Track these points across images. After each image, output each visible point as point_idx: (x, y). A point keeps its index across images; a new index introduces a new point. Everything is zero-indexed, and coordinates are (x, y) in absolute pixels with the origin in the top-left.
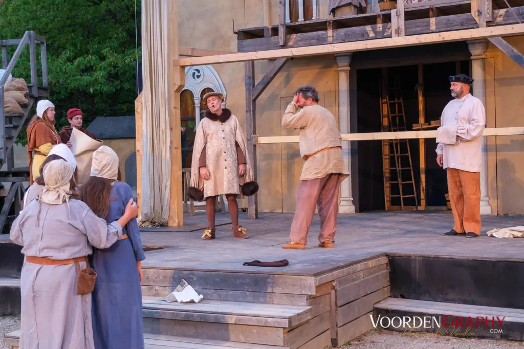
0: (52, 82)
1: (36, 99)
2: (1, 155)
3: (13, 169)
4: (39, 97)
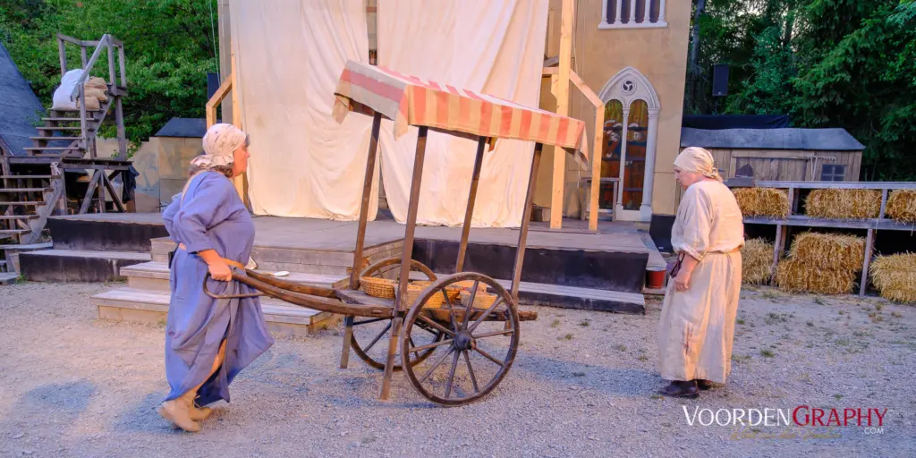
1: (116, 98)
2: (83, 145)
3: (95, 158)
4: (119, 96)
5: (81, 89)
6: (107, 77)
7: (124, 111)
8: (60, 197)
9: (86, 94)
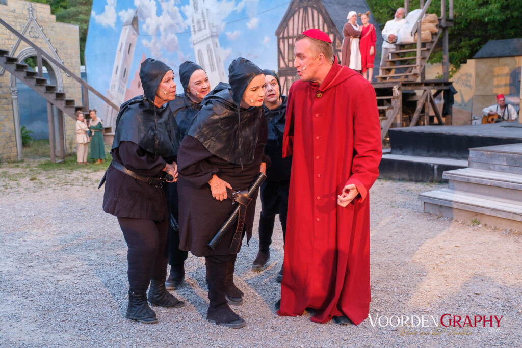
0: (456, 15)
1: (444, 29)
2: (417, 71)
3: (424, 81)
4: (446, 27)
5: (419, 24)
6: (438, 13)
9: (422, 29)
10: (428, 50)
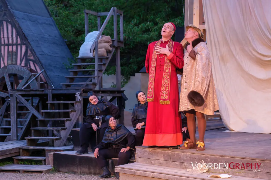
0: (126, 38)
1: (117, 48)
2: (96, 81)
3: (102, 89)
4: (118, 47)
5: (97, 43)
6: (112, 36)
7: (121, 56)
8: (79, 116)
9: (99, 47)
10: (104, 64)
